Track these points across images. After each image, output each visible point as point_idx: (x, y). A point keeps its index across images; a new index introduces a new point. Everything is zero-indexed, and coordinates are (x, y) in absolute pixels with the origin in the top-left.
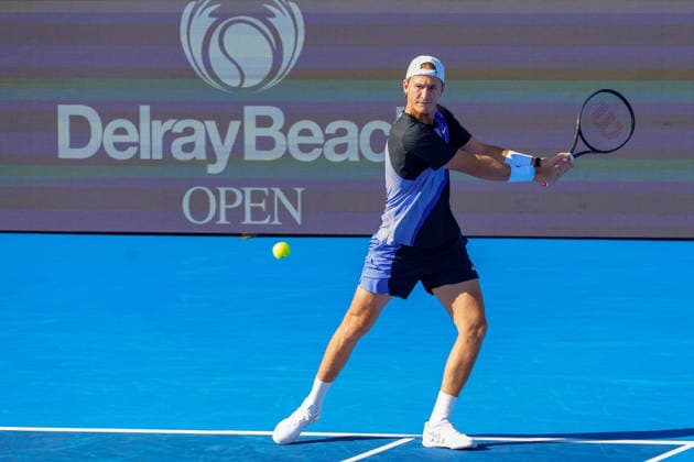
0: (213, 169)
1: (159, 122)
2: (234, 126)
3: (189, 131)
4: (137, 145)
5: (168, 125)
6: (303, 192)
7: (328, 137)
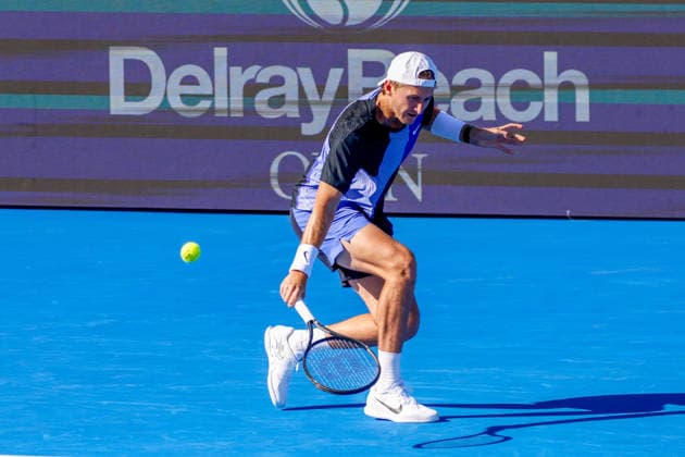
0: (308, 129)
1: (240, 69)
2: (335, 75)
3: (277, 81)
4: (211, 97)
5: (252, 71)
6: (423, 160)
7: (456, 90)
